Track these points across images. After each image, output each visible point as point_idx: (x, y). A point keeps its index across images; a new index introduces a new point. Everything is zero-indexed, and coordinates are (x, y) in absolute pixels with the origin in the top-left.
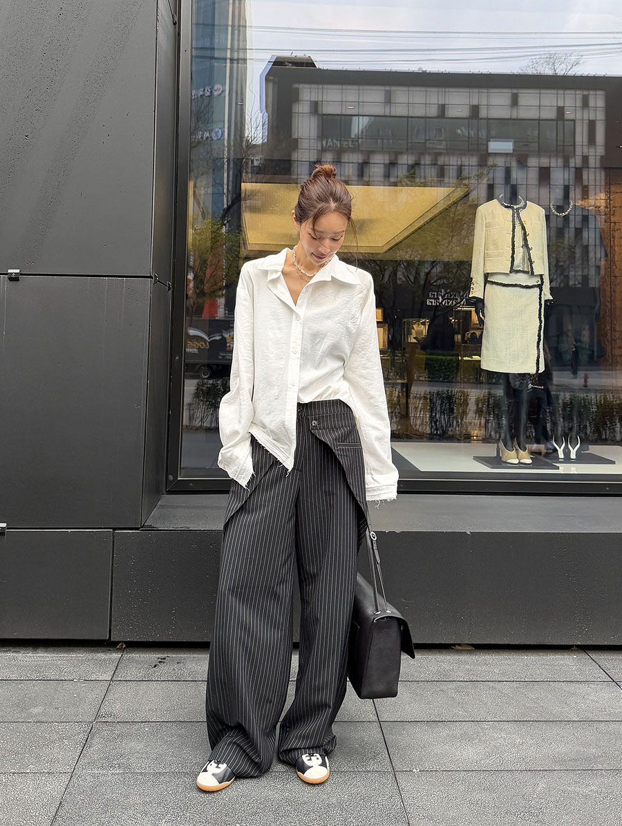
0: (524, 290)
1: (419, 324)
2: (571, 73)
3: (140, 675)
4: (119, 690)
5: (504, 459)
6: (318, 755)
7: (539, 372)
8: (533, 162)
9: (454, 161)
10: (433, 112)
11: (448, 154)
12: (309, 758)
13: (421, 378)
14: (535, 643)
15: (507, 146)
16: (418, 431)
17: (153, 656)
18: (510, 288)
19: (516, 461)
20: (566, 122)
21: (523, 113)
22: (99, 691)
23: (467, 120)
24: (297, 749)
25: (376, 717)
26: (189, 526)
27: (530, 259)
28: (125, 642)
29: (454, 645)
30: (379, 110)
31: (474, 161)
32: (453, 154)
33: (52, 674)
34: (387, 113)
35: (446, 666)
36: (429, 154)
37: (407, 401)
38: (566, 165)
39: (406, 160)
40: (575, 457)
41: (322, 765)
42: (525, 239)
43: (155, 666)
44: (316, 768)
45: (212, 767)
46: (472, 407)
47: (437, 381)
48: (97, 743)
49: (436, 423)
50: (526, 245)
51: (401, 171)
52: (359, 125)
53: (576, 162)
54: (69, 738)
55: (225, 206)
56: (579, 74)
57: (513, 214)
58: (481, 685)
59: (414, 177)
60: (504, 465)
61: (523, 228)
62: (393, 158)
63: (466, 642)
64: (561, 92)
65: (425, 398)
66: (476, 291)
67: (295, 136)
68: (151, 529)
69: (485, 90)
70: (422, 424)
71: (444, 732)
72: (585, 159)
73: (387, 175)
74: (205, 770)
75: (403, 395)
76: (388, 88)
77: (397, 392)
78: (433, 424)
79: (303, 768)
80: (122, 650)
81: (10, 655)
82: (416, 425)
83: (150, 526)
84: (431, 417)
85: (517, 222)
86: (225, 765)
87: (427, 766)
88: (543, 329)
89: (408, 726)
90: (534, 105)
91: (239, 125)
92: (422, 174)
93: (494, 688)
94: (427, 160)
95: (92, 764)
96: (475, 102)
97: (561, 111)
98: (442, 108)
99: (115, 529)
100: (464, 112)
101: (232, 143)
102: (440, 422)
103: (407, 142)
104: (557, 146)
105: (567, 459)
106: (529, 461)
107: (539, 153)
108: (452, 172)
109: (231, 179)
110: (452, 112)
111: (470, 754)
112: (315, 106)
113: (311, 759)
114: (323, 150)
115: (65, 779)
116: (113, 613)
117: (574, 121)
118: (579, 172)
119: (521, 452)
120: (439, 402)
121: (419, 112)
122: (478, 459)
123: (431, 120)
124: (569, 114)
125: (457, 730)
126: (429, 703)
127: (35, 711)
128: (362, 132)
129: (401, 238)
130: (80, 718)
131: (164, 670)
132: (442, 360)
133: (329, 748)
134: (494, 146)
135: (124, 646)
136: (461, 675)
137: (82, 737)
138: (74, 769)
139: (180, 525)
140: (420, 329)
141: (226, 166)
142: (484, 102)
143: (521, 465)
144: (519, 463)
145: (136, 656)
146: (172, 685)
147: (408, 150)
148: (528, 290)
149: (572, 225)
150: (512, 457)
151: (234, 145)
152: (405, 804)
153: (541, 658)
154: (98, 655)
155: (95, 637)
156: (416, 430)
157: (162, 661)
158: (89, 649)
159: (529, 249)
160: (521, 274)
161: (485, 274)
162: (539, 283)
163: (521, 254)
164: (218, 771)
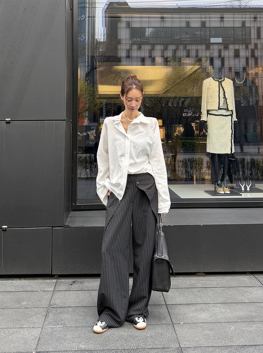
0: (225, 117)
3: (66, 288)
4: (57, 295)
5: (218, 192)
6: (142, 318)
7: (232, 153)
8: (231, 47)
9: (194, 47)
10: (184, 25)
11: (191, 44)
12: (138, 319)
13: (181, 151)
14: (231, 271)
15: (219, 40)
16: (180, 177)
17: (70, 281)
18: (218, 116)
19: (223, 192)
20: (246, 28)
21: (226, 24)
22: (49, 295)
23: (200, 28)
24: (133, 315)
25: (165, 303)
26: (84, 225)
27: (227, 103)
28: (58, 275)
29: (197, 273)
30: (158, 25)
31: (204, 47)
32: (194, 44)
33: (29, 289)
34: (162, 26)
35: (193, 282)
36: (182, 44)
37: (175, 163)
38: (247, 48)
39: (171, 47)
40: (249, 190)
41: (143, 321)
42: (224, 95)
43: (71, 285)
44: (141, 323)
45: (99, 324)
46: (205, 165)
47: (188, 152)
48: (51, 316)
49: (188, 173)
50: (225, 97)
52: (148, 32)
53: (252, 46)
54: (39, 314)
57: (219, 85)
58: (208, 289)
60: (218, 194)
61: (223, 90)
62: (165, 47)
63: (202, 272)
64: (243, 14)
65: (183, 162)
66: (204, 118)
67: (119, 38)
68: (68, 227)
69: (209, 14)
70: (182, 174)
71: (193, 308)
72: (256, 45)
75: (173, 160)
77: (170, 159)
79: (136, 323)
81: (10, 281)
82: (179, 174)
84: (186, 171)
85: (221, 87)
86: (104, 323)
87: (186, 321)
88: (233, 134)
89: (178, 306)
90: (232, 21)
91: (93, 34)
93: (214, 290)
94: (181, 47)
95: (50, 323)
96: (203, 19)
97: (244, 23)
98: (188, 23)
100: (198, 25)
101: (90, 43)
102: (190, 173)
103: (172, 39)
104: (242, 39)
105: (246, 191)
106: (229, 192)
107: (234, 44)
109: (90, 60)
110: (193, 25)
111: (204, 316)
112: (128, 24)
113: (139, 319)
114: (132, 44)
116: (53, 263)
117: (250, 27)
118: (253, 51)
119: (225, 188)
120: (189, 163)
121: (177, 25)
123: (183, 28)
124: (247, 25)
125: (198, 307)
126: (187, 297)
127: (24, 303)
129: (170, 88)
130: (43, 306)
131: (75, 286)
132: (191, 142)
133: (146, 315)
134: (213, 40)
135: (57, 277)
136: (200, 285)
137: (44, 313)
138: (43, 326)
139: (80, 225)
140: (180, 129)
142: (208, 19)
143: (225, 194)
144: (225, 193)
145: (63, 280)
146: (79, 292)
148: (226, 117)
150: (221, 191)
152: (178, 336)
153: (233, 277)
154: (47, 280)
155: (46, 273)
156: (179, 177)
157: (74, 282)
158: (43, 278)
159: (226, 99)
160: (223, 110)
161: (207, 110)
162: (231, 114)
163: (223, 102)
164: (102, 325)
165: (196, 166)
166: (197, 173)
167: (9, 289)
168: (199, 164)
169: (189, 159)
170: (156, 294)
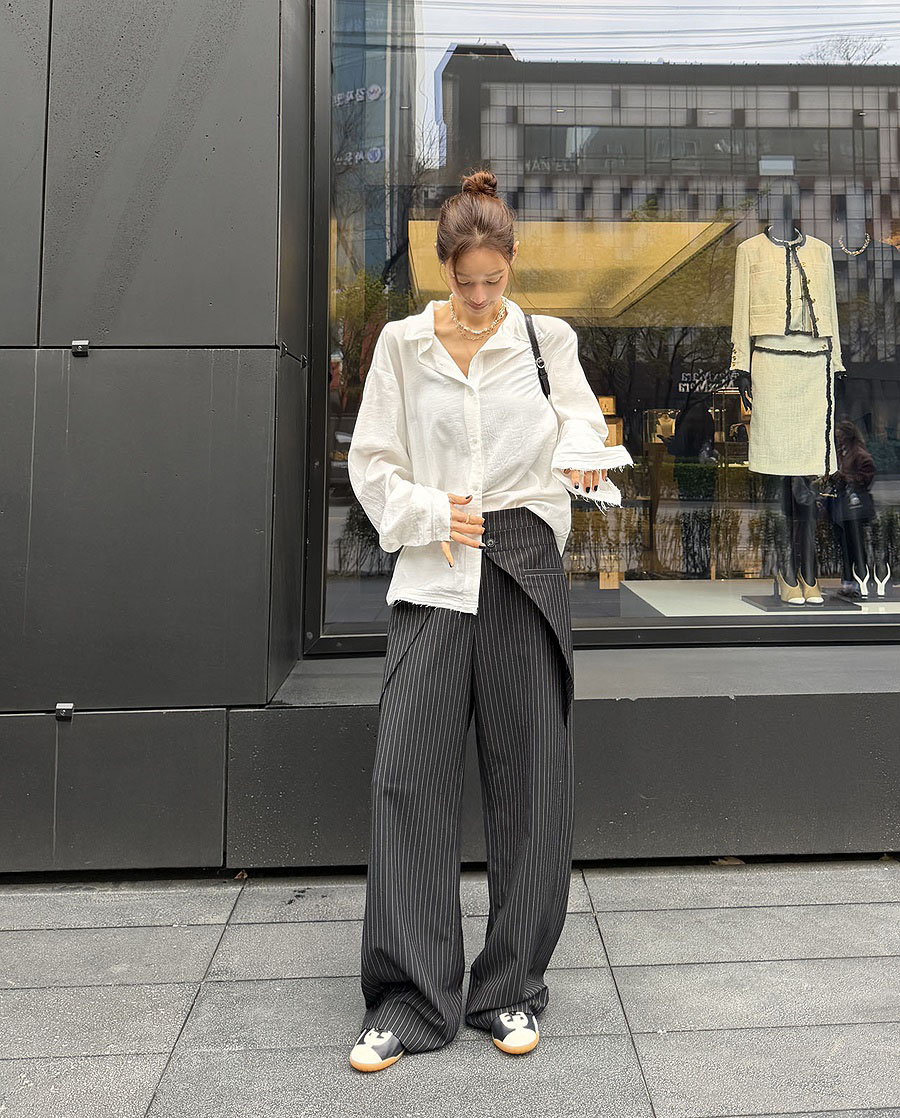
0: (806, 359)
1: (666, 418)
2: (870, 62)
3: (269, 916)
4: (237, 938)
5: (784, 599)
6: (522, 1014)
7: (830, 473)
8: (822, 187)
9: (711, 187)
10: (680, 119)
11: (703, 178)
12: (509, 1018)
15: (786, 166)
16: (669, 568)
17: (287, 889)
18: (786, 356)
19: (801, 600)
20: (866, 132)
21: (806, 120)
22: (210, 939)
23: (729, 131)
25: (606, 961)
26: (335, 701)
27: (812, 315)
28: (249, 871)
29: (716, 858)
30: (604, 118)
31: (740, 185)
32: (710, 179)
33: (141, 918)
34: (616, 122)
35: (704, 888)
36: (676, 178)
37: (651, 527)
38: (868, 191)
39: (644, 187)
40: (883, 594)
41: (528, 1027)
42: (805, 289)
43: (290, 902)
44: (519, 1031)
45: (372, 1038)
46: (744, 533)
48: (206, 1011)
49: (693, 557)
50: (806, 296)
51: (638, 202)
52: (577, 141)
53: (882, 187)
54: (165, 1005)
55: (389, 257)
56: (882, 63)
57: (788, 256)
58: (754, 913)
59: (657, 209)
60: (785, 606)
61: (802, 272)
62: (625, 186)
63: (733, 854)
64: (856, 89)
65: (678, 522)
66: (740, 362)
68: (282, 706)
69: (754, 89)
70: (675, 559)
71: (700, 977)
72: (894, 182)
73: (618, 207)
74: (362, 1042)
75: (646, 519)
76: (616, 87)
77: (637, 516)
78: (690, 559)
79: (501, 1033)
80: (242, 881)
82: (665, 561)
83: (281, 703)
85: (793, 265)
86: (390, 1034)
87: (677, 1025)
88: (833, 413)
89: (651, 972)
90: (822, 109)
91: (405, 141)
92: (668, 206)
93: (771, 916)
94: (673, 187)
95: (199, 1039)
96: (739, 105)
97: (858, 115)
98: (693, 114)
99: (229, 707)
100: (724, 120)
101: (396, 167)
103: (646, 163)
104: (854, 164)
105: (873, 597)
106: (821, 600)
107: (831, 174)
108: (710, 203)
109: (395, 217)
110: (706, 120)
111: (738, 1006)
112: (514, 114)
113: (512, 1020)
114: (527, 176)
115: (162, 1061)
116: (228, 828)
117: (877, 129)
118: (885, 201)
119: (808, 587)
120: (697, 527)
121: (659, 120)
122: (747, 599)
123: (678, 130)
124: (869, 121)
125: (721, 974)
126: (681, 939)
127: (117, 969)
128: (582, 150)
129: (638, 297)
130: (182, 977)
131: (305, 908)
133: (537, 1003)
134: (768, 166)
135: (245, 876)
136: (726, 900)
137: (185, 1003)
138: (174, 1048)
139: (324, 700)
140: (667, 424)
141: (388, 200)
142: (751, 104)
143: (808, 605)
144: (806, 602)
145: (263, 889)
146: (315, 928)
147: (648, 173)
148: (811, 359)
149: (879, 274)
150: (795, 595)
151: (399, 170)
152: (647, 1077)
153: (838, 872)
154: (209, 889)
155: (204, 863)
156: (666, 568)
157: (300, 895)
158: (193, 881)
159: (811, 302)
160: (801, 337)
161: (750, 337)
162: (827, 348)
163: (799, 310)
164: (380, 1042)
165: (717, 537)
166: (720, 556)
167: (73, 920)
168: (727, 532)
169: (695, 515)
170: (578, 932)
